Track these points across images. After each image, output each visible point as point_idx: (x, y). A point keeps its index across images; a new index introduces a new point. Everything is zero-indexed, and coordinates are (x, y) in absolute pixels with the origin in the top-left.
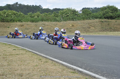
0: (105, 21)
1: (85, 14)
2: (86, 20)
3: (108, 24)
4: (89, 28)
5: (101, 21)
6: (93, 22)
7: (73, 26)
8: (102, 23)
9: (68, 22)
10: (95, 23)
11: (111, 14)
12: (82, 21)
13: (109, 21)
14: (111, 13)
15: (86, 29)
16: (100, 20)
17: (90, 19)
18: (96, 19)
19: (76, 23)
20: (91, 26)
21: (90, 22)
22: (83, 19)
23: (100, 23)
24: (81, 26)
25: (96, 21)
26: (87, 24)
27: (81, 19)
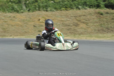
2: (71, 11)
3: (113, 19)
4: (77, 25)
5: (99, 13)
6: (84, 14)
8: (101, 16)
9: (37, 13)
10: (88, 17)
12: (64, 12)
15: (69, 27)
16: (98, 10)
17: (79, 9)
18: (90, 8)
19: (52, 15)
20: (79, 21)
21: (79, 15)
22: (64, 9)
23: (97, 16)
24: (62, 21)
25: (89, 13)
26: (72, 18)
27: (61, 8)
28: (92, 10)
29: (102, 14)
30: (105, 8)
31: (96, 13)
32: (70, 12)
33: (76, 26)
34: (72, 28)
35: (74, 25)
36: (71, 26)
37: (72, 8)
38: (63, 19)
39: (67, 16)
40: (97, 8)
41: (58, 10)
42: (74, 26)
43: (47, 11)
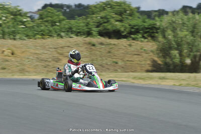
0: (102, 44)
1: (47, 21)
3: (109, 52)
4: (58, 60)
5: (89, 43)
6: (68, 44)
7: (13, 54)
8: (93, 47)
11: (117, 23)
12: (40, 41)
13: (111, 44)
14: (117, 21)
15: (47, 63)
16: (88, 39)
17: (62, 37)
18: (77, 35)
19: (22, 46)
20: (61, 54)
21: (61, 46)
22: (40, 37)
23: (86, 48)
24: (36, 54)
25: (75, 43)
26: (50, 50)
27: (34, 35)
28: (80, 39)
29: (94, 45)
30: (99, 37)
31: (86, 43)
32: (49, 41)
33: (56, 61)
34: (50, 64)
35: (53, 60)
36: (50, 62)
37: (51, 36)
38: (37, 52)
39: (44, 47)
40: (87, 37)
41: (31, 38)
42: (53, 62)
43: (14, 39)
